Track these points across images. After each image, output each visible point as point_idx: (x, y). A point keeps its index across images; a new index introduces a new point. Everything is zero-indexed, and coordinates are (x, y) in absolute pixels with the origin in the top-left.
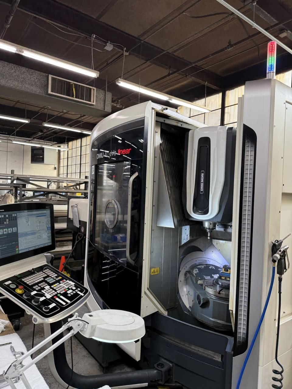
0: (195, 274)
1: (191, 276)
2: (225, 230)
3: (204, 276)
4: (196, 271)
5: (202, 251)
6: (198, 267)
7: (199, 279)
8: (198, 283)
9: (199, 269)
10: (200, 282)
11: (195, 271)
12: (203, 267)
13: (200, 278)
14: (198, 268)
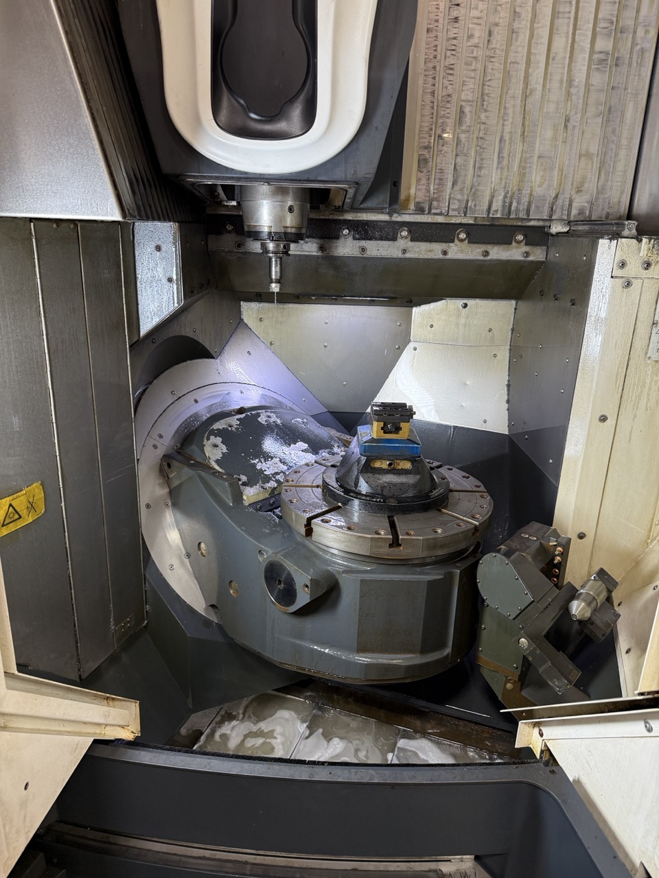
0: (217, 461)
1: (201, 477)
2: (322, 248)
3: (254, 465)
4: (216, 446)
5: (213, 357)
6: (219, 425)
7: (244, 484)
8: (246, 503)
9: (224, 434)
10: (251, 494)
11: (214, 450)
12: (234, 421)
13: (244, 478)
14: (219, 433)
